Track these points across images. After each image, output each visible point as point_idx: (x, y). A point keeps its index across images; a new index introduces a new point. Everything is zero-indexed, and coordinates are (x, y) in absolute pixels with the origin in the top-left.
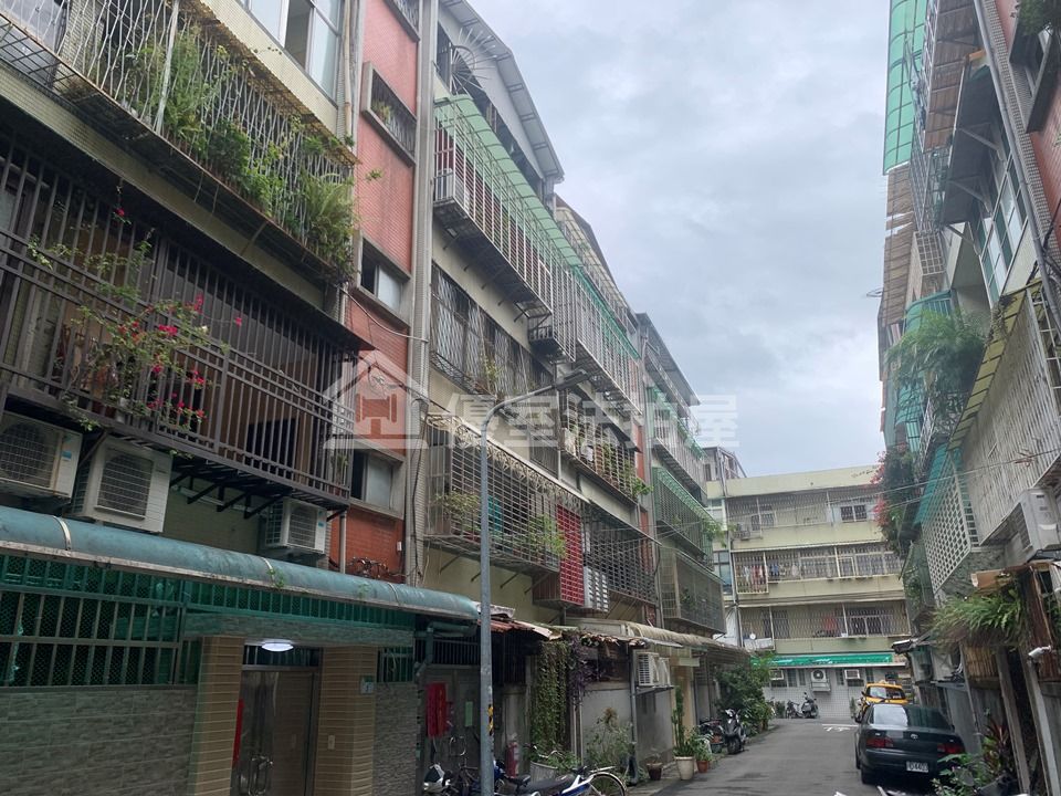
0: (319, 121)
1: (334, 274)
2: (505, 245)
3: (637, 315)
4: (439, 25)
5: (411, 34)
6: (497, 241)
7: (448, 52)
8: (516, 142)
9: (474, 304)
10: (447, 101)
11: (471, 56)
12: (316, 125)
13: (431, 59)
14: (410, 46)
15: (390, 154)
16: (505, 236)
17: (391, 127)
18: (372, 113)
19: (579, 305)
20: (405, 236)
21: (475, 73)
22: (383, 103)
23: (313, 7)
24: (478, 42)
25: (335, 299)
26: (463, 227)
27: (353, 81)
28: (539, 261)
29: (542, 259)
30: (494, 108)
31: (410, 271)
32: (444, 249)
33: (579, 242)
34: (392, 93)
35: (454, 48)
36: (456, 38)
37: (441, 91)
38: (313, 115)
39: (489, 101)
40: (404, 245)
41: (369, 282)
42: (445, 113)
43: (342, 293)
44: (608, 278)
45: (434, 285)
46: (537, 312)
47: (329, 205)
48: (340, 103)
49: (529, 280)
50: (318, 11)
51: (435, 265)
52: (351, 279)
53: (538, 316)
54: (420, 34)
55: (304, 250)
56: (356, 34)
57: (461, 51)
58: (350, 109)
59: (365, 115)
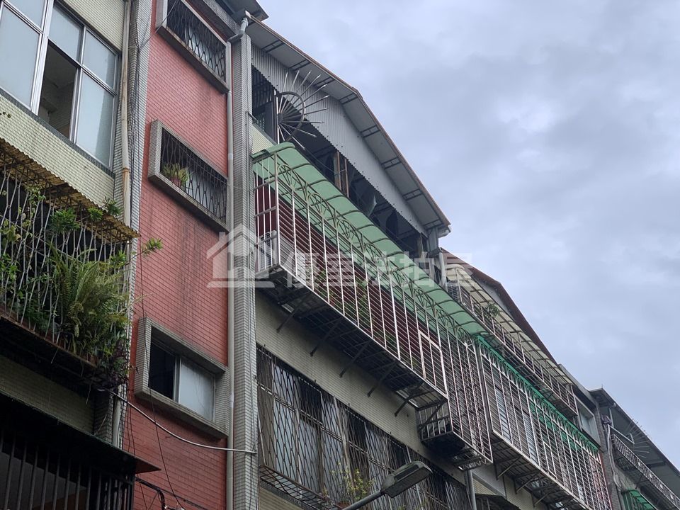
0: (76, 191)
1: (104, 376)
2: (364, 318)
3: (591, 393)
4: (254, 70)
5: (216, 85)
6: (351, 313)
7: (274, 101)
8: (378, 195)
9: (329, 397)
10: (266, 154)
11: (299, 101)
12: (74, 196)
13: (244, 109)
14: (216, 101)
15: (192, 224)
16: (363, 306)
17: (193, 191)
18: (162, 178)
19: (490, 385)
20: (218, 320)
21: (311, 118)
22: (177, 166)
23: (80, 67)
24: (308, 82)
25: (108, 406)
26: (299, 300)
27: (131, 141)
28: (420, 333)
29: (423, 328)
30: (342, 158)
31: (227, 364)
32: (278, 330)
33: (485, 305)
34: (189, 151)
35: (279, 95)
36: (280, 83)
37: (259, 141)
38: (67, 184)
39: (335, 150)
40: (217, 331)
41: (164, 381)
42: (266, 169)
43: (116, 399)
44: (545, 356)
45: (263, 376)
46: (427, 399)
47: (86, 287)
48: (117, 171)
49: (405, 357)
50: (86, 72)
51: (262, 353)
52: (131, 382)
53: (428, 406)
54: (228, 84)
55: (57, 348)
56: (136, 93)
57: (289, 98)
58: (128, 175)
59: (152, 182)
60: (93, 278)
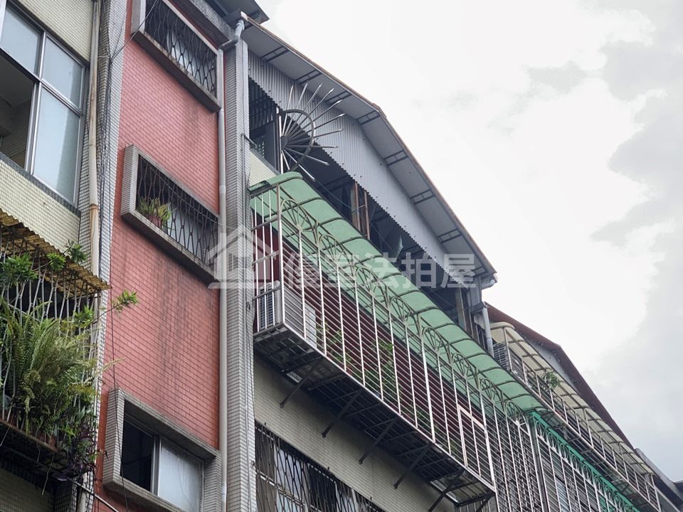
0: (33, 233)
1: (65, 461)
2: (389, 389)
4: (252, 84)
5: (204, 101)
6: (373, 383)
7: (276, 120)
8: (406, 236)
9: (345, 489)
10: (266, 186)
11: (308, 121)
12: (31, 239)
13: (239, 131)
14: (204, 121)
15: (175, 272)
16: (388, 376)
17: (176, 232)
18: (139, 216)
19: (550, 474)
20: (208, 391)
21: (322, 142)
22: (156, 201)
23: (38, 82)
24: (318, 98)
25: (70, 499)
26: (308, 368)
27: (101, 171)
28: (459, 408)
29: (465, 405)
30: (361, 190)
31: (218, 447)
32: (282, 404)
33: (541, 373)
34: (172, 183)
35: (283, 113)
36: (284, 99)
37: (257, 170)
38: (21, 225)
39: (352, 181)
40: (205, 405)
41: (140, 468)
42: (266, 205)
43: (81, 491)
44: (618, 439)
45: (263, 461)
46: (469, 492)
47: (44, 352)
48: (83, 207)
49: (441, 439)
50: (46, 88)
51: (263, 434)
52: (99, 470)
53: (471, 501)
54: (220, 100)
55: (7, 427)
56: (107, 112)
57: (295, 117)
58: (96, 213)
59: (126, 221)
60: (51, 340)
